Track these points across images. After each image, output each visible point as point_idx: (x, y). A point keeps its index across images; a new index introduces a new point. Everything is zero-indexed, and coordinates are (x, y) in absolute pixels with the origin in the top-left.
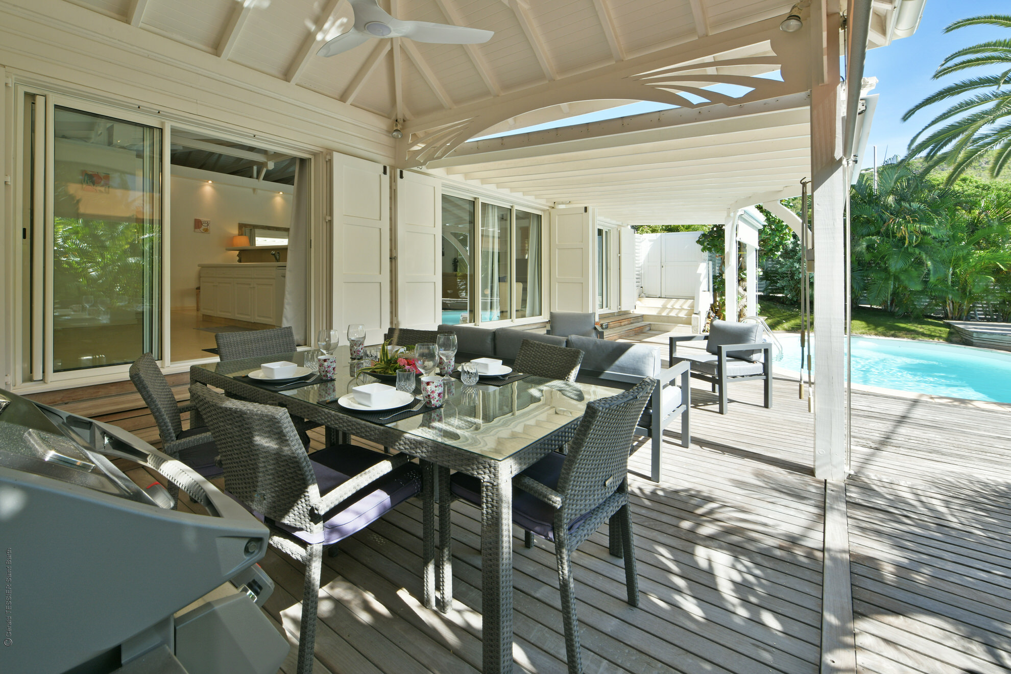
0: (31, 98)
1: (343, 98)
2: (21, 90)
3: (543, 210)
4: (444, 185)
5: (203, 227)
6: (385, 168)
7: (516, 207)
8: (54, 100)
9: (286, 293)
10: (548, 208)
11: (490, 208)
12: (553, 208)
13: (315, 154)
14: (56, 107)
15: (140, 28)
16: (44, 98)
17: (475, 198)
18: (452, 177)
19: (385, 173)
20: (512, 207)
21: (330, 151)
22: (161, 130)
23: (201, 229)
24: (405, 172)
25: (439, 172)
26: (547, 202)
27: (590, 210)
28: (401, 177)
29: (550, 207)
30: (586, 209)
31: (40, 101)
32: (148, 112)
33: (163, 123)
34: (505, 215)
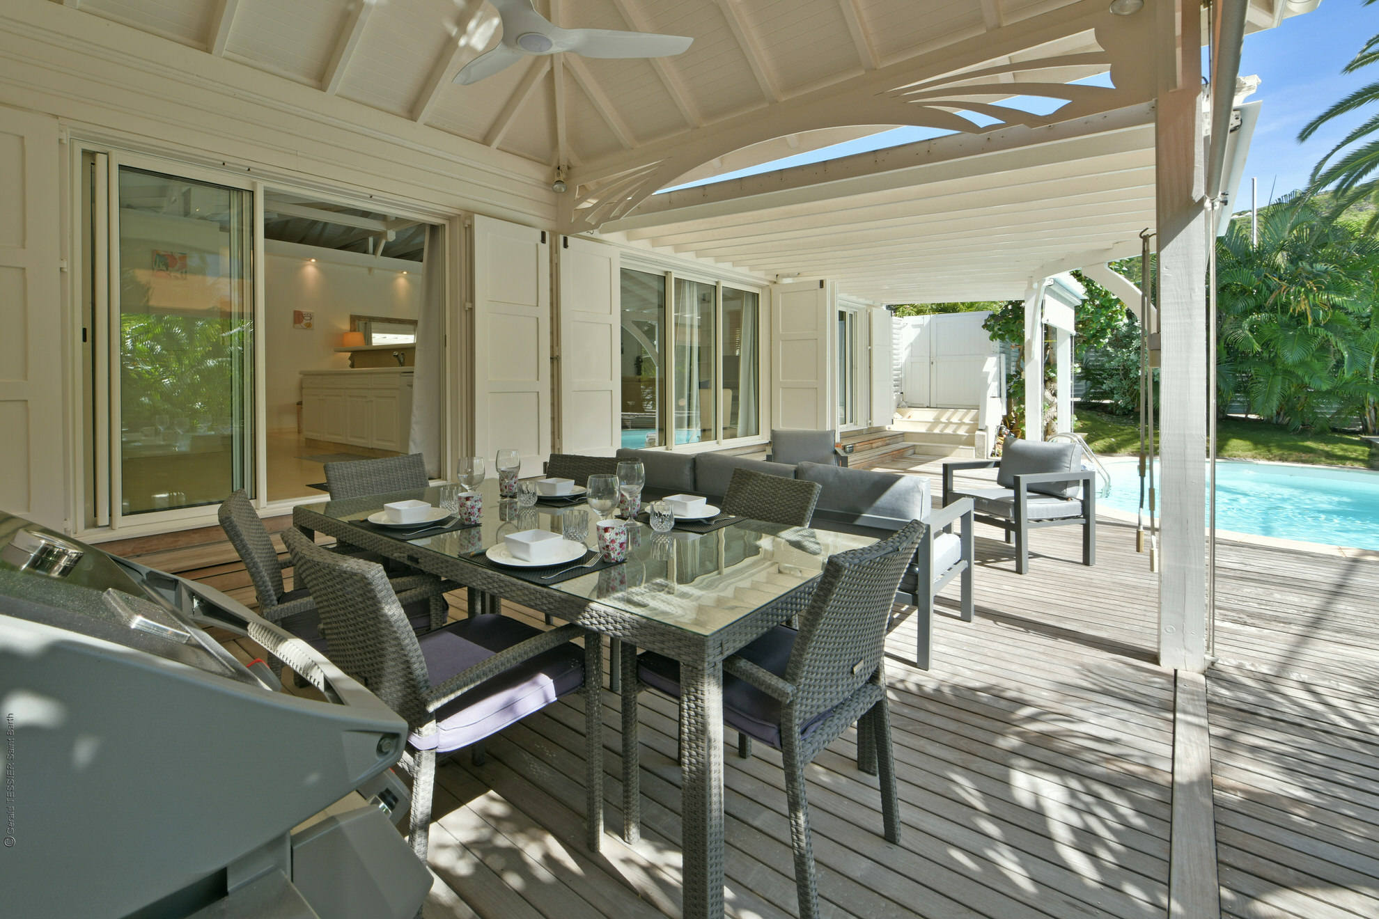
0: (90, 156)
1: (486, 140)
2: (79, 147)
3: (761, 287)
4: (623, 256)
5: (305, 322)
6: (543, 234)
7: (723, 284)
8: (119, 158)
9: (414, 408)
10: (767, 283)
11: (687, 285)
12: (775, 282)
13: (450, 219)
14: (122, 167)
15: (225, 58)
16: (106, 156)
17: (666, 273)
18: (634, 244)
19: (543, 240)
20: (717, 283)
21: (470, 214)
22: (252, 193)
23: (303, 324)
24: (570, 239)
25: (616, 237)
26: (766, 275)
27: (827, 285)
28: (566, 246)
29: (771, 282)
30: (822, 283)
31: (101, 160)
32: (235, 170)
33: (254, 184)
34: (707, 295)
